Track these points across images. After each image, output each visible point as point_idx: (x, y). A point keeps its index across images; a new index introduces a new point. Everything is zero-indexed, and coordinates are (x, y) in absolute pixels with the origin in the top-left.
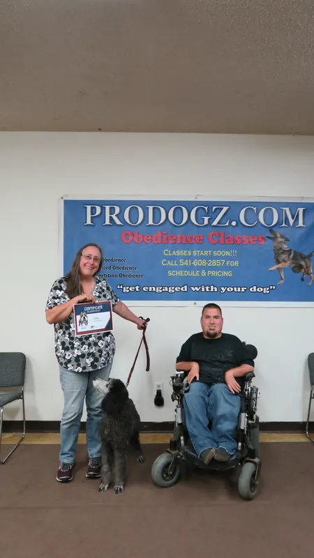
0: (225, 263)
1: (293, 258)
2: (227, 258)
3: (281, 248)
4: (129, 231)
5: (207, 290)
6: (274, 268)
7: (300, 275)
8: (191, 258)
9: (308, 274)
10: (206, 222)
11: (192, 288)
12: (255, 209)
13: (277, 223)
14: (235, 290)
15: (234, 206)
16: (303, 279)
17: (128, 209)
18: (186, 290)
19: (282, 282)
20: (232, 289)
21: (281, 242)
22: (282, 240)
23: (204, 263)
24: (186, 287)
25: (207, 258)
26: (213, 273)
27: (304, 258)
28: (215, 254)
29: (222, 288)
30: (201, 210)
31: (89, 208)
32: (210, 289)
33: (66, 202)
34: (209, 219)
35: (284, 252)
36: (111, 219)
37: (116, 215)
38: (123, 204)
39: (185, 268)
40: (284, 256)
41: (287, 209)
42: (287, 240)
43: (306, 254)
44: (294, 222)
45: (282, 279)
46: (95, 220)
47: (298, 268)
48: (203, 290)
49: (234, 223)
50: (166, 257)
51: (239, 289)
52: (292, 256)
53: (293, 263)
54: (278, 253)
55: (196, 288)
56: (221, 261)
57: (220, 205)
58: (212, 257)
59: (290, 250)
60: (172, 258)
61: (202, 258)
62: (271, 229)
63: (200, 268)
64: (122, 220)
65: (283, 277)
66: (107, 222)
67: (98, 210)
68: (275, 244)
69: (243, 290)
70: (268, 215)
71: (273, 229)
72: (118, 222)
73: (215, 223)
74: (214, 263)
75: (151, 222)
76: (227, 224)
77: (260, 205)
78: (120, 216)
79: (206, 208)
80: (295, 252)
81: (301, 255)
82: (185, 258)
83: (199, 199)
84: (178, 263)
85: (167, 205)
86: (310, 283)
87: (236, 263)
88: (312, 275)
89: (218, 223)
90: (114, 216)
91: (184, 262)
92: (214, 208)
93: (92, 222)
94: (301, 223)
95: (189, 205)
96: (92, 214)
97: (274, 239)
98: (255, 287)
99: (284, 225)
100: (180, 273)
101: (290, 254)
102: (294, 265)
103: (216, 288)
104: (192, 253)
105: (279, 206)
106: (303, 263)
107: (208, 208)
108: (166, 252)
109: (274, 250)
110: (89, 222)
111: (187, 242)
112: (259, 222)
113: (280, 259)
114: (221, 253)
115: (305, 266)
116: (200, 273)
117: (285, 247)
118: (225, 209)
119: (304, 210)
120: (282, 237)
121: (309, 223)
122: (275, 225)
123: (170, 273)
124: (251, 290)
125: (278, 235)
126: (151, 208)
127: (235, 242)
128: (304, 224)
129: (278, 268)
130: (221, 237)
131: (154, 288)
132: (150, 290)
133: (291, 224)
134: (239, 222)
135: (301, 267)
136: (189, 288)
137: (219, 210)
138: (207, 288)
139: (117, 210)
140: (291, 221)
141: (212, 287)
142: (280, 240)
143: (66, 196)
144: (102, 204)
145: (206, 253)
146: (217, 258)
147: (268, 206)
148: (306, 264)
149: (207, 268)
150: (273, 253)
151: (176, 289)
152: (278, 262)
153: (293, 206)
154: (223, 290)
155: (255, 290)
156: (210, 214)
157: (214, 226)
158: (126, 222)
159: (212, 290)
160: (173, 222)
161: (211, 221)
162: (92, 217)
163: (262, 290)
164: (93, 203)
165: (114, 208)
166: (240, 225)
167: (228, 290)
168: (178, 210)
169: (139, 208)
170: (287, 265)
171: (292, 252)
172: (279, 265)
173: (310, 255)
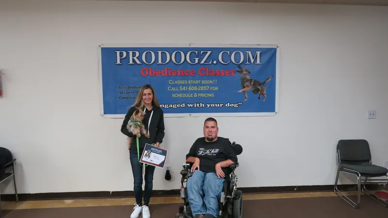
0: (210, 88)
1: (253, 85)
2: (210, 85)
3: (245, 78)
4: (146, 68)
5: (198, 106)
6: (241, 91)
7: (258, 95)
8: (188, 85)
9: (263, 95)
10: (197, 61)
11: (188, 105)
12: (229, 52)
13: (243, 62)
14: (216, 106)
15: (215, 51)
16: (259, 98)
17: (145, 53)
18: (184, 106)
19: (246, 100)
20: (214, 105)
21: (246, 74)
23: (195, 88)
24: (184, 104)
25: (198, 85)
26: (202, 95)
27: (260, 84)
28: (203, 82)
29: (208, 105)
30: (193, 54)
31: (118, 53)
32: (199, 105)
33: (102, 49)
34: (198, 60)
35: (248, 80)
36: (133, 60)
37: (137, 58)
38: (141, 50)
39: (183, 92)
40: (247, 83)
41: (250, 52)
42: (249, 73)
43: (262, 81)
44: (254, 61)
45: (246, 98)
46: (123, 60)
47: (256, 91)
48: (195, 106)
49: (215, 62)
50: (170, 85)
51: (218, 105)
52: (252, 83)
53: (253, 88)
54: (244, 81)
55: (191, 105)
56: (207, 86)
57: (206, 50)
58: (201, 85)
59: (251, 80)
60: (175, 86)
61: (194, 85)
62: (239, 66)
63: (193, 92)
64: (141, 60)
66: (131, 62)
67: (125, 54)
68: (242, 75)
69: (221, 106)
70: (237, 57)
71: (240, 66)
72: (138, 62)
73: (202, 62)
74: (202, 88)
75: (160, 62)
76: (210, 63)
77: (231, 50)
78: (139, 58)
79: (197, 52)
80: (255, 81)
81: (258, 82)
82: (183, 85)
83: (192, 46)
84: (179, 89)
85: (171, 50)
86: (264, 101)
87: (217, 88)
88: (265, 96)
89: (205, 62)
90: (135, 58)
92: (202, 52)
93: (120, 62)
94: (258, 62)
95: (185, 50)
96: (120, 57)
97: (241, 72)
98: (229, 104)
99: (247, 63)
100: (180, 95)
101: (251, 83)
102: (253, 89)
103: (203, 105)
104: (188, 82)
105: (244, 50)
106: (259, 87)
107: (198, 52)
108: (171, 82)
109: (241, 79)
110: (118, 62)
111: (184, 75)
112: (231, 61)
113: (245, 85)
114: (207, 82)
115: (261, 90)
116: (193, 95)
117: (248, 77)
118: (209, 53)
119: (260, 53)
120: (246, 71)
121: (264, 61)
122: (242, 63)
123: (174, 96)
124: (226, 105)
125: (244, 69)
126: (160, 53)
127: (216, 75)
128: (260, 62)
129: (244, 92)
130: (206, 71)
131: (163, 105)
133: (252, 62)
134: (218, 61)
135: (258, 90)
136: (186, 105)
137: (204, 54)
138: (198, 105)
139: (137, 54)
140: (252, 61)
141: (201, 104)
142: (245, 72)
143: (103, 44)
144: (127, 50)
145: (197, 82)
146: (204, 85)
147: (237, 50)
148: (262, 88)
149: (198, 92)
151: (177, 106)
152: (244, 87)
153: (254, 50)
154: (208, 106)
155: (229, 106)
156: (199, 56)
157: (202, 64)
158: (143, 62)
159: (201, 106)
160: (175, 62)
161: (200, 61)
162: (120, 59)
163: (233, 105)
164: (121, 50)
165: (135, 53)
166: (219, 63)
167: (212, 105)
168: (178, 54)
169: (152, 52)
170: (249, 89)
171: (253, 80)
172: (244, 89)
173: (264, 82)
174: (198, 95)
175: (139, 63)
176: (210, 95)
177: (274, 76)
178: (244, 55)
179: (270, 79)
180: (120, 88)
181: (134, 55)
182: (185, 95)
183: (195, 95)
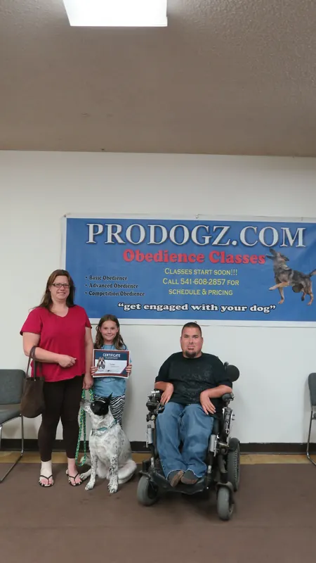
0: (226, 282)
1: (294, 278)
2: (228, 277)
3: (280, 268)
4: (131, 249)
5: (208, 309)
6: (274, 288)
7: (300, 295)
8: (192, 277)
9: (308, 294)
10: (207, 241)
11: (193, 307)
12: (255, 229)
13: (277, 243)
14: (236, 309)
15: (235, 226)
16: (303, 299)
17: (130, 227)
18: (186, 309)
19: (282, 301)
20: (232, 308)
21: (281, 262)
22: (283, 260)
23: (204, 282)
24: (186, 306)
25: (208, 277)
26: (214, 292)
27: (304, 278)
28: (216, 273)
29: (223, 307)
30: (202, 230)
31: (91, 226)
32: (210, 308)
33: (69, 220)
34: (210, 239)
35: (284, 272)
36: (113, 237)
37: (118, 234)
38: (125, 223)
39: (186, 287)
40: (284, 276)
41: (287, 230)
42: (287, 260)
43: (306, 273)
44: (294, 242)
45: (282, 298)
46: (97, 238)
47: (298, 287)
48: (204, 309)
49: (234, 243)
50: (166, 276)
51: (239, 308)
52: (292, 275)
53: (293, 283)
54: (278, 272)
55: (197, 307)
56: (221, 279)
57: (220, 225)
58: (213, 276)
59: (290, 270)
60: (174, 277)
61: (203, 277)
62: (271, 250)
63: (200, 287)
64: (124, 238)
65: (283, 296)
66: (109, 240)
67: (101, 228)
68: (276, 264)
69: (243, 310)
70: (268, 235)
71: (274, 249)
72: (120, 241)
73: (216, 243)
74: (215, 282)
75: (152, 241)
76: (228, 243)
77: (260, 225)
78: (122, 235)
79: (207, 228)
80: (295, 272)
81: (300, 274)
82: (185, 277)
83: (201, 219)
84: (179, 281)
85: (168, 224)
86: (310, 303)
87: (237, 283)
88: (312, 295)
89: (219, 243)
90: (116, 235)
91: (185, 280)
92: (215, 227)
93: (94, 240)
94: (300, 243)
95: (190, 225)
96: (94, 232)
97: (274, 258)
98: (255, 307)
99: (284, 245)
100: (181, 292)
101: (290, 274)
102: (294, 285)
103: (216, 307)
104: (193, 272)
105: (279, 226)
106: (303, 283)
107: (210, 228)
108: (167, 271)
109: (274, 270)
110: (91, 240)
111: (188, 261)
112: (259, 242)
113: (280, 278)
114: (222, 272)
115: (305, 286)
116: (201, 292)
117: (285, 266)
118: (226, 229)
119: (304, 231)
120: (282, 256)
121: (309, 243)
122: (275, 245)
123: (171, 292)
124: (251, 309)
125: (278, 255)
126: (152, 227)
127: (235, 261)
128: (303, 244)
129: (279, 288)
130: (222, 257)
131: (155, 306)
132: (151, 308)
133: (291, 244)
134: (239, 242)
135: (301, 287)
136: (190, 306)
137: (219, 230)
138: (208, 307)
139: (119, 229)
140: (291, 241)
141: (213, 306)
142: (280, 259)
143: (69, 214)
144: (104, 222)
145: (207, 272)
146: (217, 277)
147: (269, 226)
148: (306, 284)
149: (208, 287)
151: (177, 308)
152: (278, 282)
153: (293, 226)
154: (224, 309)
155: (255, 310)
156: (211, 233)
157: (215, 245)
158: (127, 240)
159: (213, 309)
160: (174, 241)
161: (212, 240)
162: (94, 236)
163: (262, 309)
164: (96, 222)
165: (116, 227)
166: (240, 244)
167: (229, 309)
168: (180, 230)
169: (141, 226)
170: (287, 284)
171: (293, 272)
172: (280, 285)
173: (311, 275)
174: (207, 293)
175: (122, 242)
176: (226, 293)
178: (279, 233)
180: (91, 277)
181: (114, 229)
182: (189, 292)
183: (204, 293)
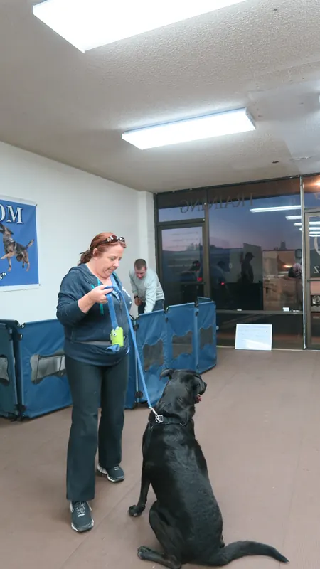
1: (17, 249)
6: (4, 257)
7: (21, 263)
9: (26, 262)
13: (5, 218)
16: (23, 267)
19: (10, 269)
21: (8, 235)
22: (9, 233)
27: (23, 249)
35: (10, 244)
40: (10, 248)
41: (11, 207)
42: (12, 233)
43: (25, 246)
44: (16, 219)
45: (10, 267)
47: (20, 257)
52: (15, 247)
53: (16, 253)
54: (6, 244)
59: (14, 243)
65: (11, 265)
68: (5, 237)
80: (18, 244)
81: (21, 246)
86: (28, 270)
88: (28, 263)
94: (20, 220)
97: (3, 232)
99: (9, 220)
102: (17, 255)
105: (5, 204)
106: (22, 253)
109: (4, 242)
113: (8, 250)
115: (24, 256)
117: (11, 239)
119: (21, 210)
120: (9, 231)
121: (25, 220)
122: (3, 220)
125: (6, 229)
129: (8, 258)
135: (21, 256)
140: (14, 218)
142: (7, 233)
148: (25, 254)
150: (3, 244)
152: (7, 253)
153: (15, 205)
170: (13, 254)
171: (16, 244)
172: (8, 255)
173: (27, 247)
177: (35, 240)
178: (5, 210)
179: (32, 243)
